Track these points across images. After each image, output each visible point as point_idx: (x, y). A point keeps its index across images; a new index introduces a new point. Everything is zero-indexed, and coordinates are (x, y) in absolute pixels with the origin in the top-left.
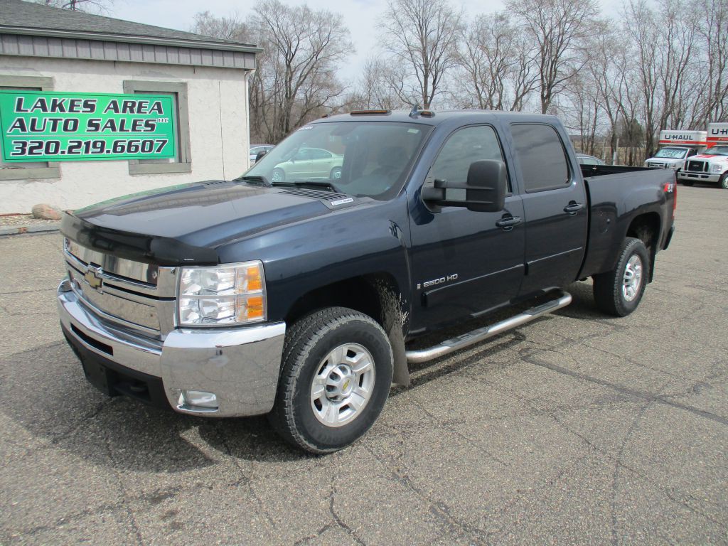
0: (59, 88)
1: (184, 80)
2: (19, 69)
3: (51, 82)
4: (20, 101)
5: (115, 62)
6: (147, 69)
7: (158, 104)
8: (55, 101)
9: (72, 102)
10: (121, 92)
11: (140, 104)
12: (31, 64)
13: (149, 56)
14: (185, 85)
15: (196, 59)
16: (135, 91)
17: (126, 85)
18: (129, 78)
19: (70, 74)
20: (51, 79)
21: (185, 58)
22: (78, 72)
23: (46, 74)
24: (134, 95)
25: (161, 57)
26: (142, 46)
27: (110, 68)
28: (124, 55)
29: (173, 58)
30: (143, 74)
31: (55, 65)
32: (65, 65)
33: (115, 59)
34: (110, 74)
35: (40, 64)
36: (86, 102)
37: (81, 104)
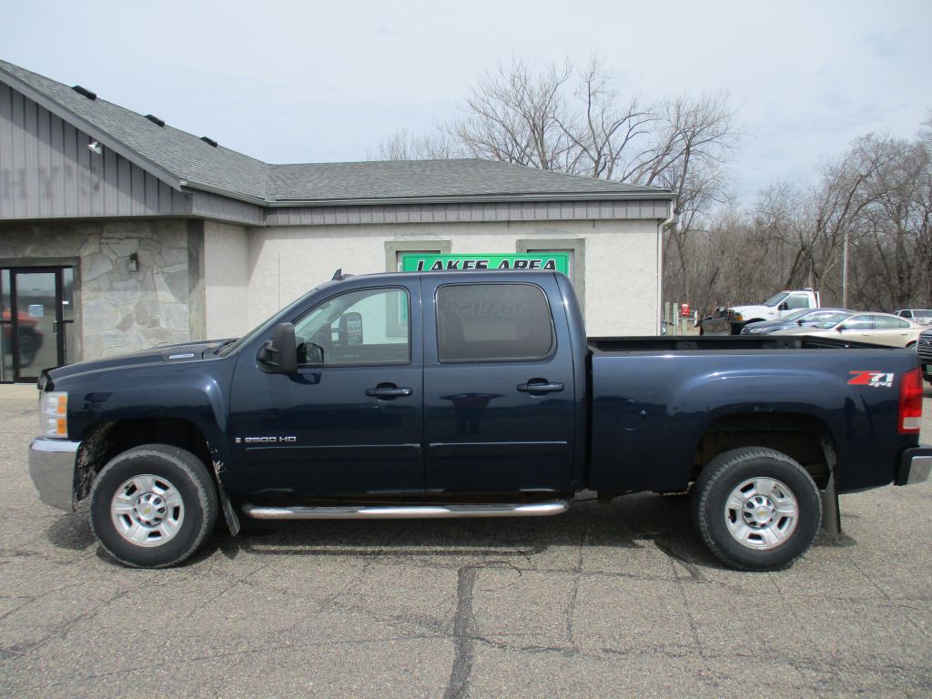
0: (455, 250)
1: (581, 236)
2: (422, 235)
3: (448, 244)
4: (421, 263)
5: (508, 222)
6: (542, 227)
7: (552, 263)
8: (450, 263)
9: (466, 263)
10: (514, 251)
11: (532, 263)
12: (433, 229)
13: (541, 213)
14: (582, 241)
15: (593, 213)
16: (528, 251)
17: (520, 244)
18: (522, 237)
19: (466, 237)
20: (449, 242)
21: (580, 213)
22: (475, 234)
23: (445, 238)
24: (526, 254)
25: (554, 213)
26: (535, 203)
27: (504, 228)
28: (515, 214)
29: (567, 213)
30: (538, 232)
31: (454, 228)
32: (463, 228)
33: (507, 219)
34: (504, 234)
35: (441, 229)
36: (479, 263)
37: (474, 265)
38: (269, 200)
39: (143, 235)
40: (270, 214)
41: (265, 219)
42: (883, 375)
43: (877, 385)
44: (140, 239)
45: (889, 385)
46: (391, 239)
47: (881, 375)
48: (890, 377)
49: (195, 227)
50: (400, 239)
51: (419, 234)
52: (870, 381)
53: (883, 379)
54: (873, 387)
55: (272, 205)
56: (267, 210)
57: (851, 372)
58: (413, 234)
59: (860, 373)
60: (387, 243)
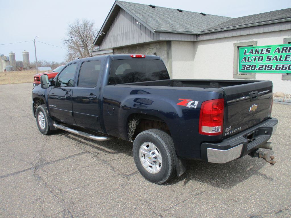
0: (258, 45)
2: (247, 39)
4: (246, 51)
5: (280, 31)
8: (256, 50)
9: (262, 49)
10: (282, 43)
11: (290, 48)
12: (250, 37)
17: (285, 40)
18: (287, 37)
19: (262, 39)
20: (256, 42)
23: (255, 40)
24: (288, 44)
27: (278, 34)
31: (258, 36)
32: (261, 35)
33: (279, 30)
34: (278, 36)
35: (253, 36)
36: (267, 49)
37: (265, 50)
38: (197, 32)
39: (157, 47)
40: (198, 37)
41: (197, 38)
42: (193, 102)
43: (190, 107)
44: (157, 48)
45: (195, 107)
46: (236, 42)
47: (192, 102)
48: (196, 103)
49: (169, 43)
50: (239, 42)
51: (245, 40)
52: (187, 104)
53: (193, 104)
54: (188, 107)
55: (198, 34)
56: (197, 35)
57: (179, 99)
58: (243, 40)
59: (184, 100)
60: (234, 44)
